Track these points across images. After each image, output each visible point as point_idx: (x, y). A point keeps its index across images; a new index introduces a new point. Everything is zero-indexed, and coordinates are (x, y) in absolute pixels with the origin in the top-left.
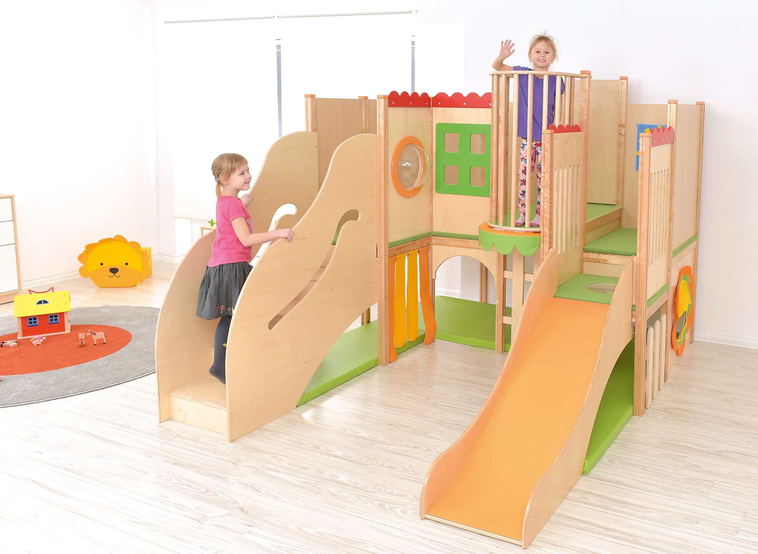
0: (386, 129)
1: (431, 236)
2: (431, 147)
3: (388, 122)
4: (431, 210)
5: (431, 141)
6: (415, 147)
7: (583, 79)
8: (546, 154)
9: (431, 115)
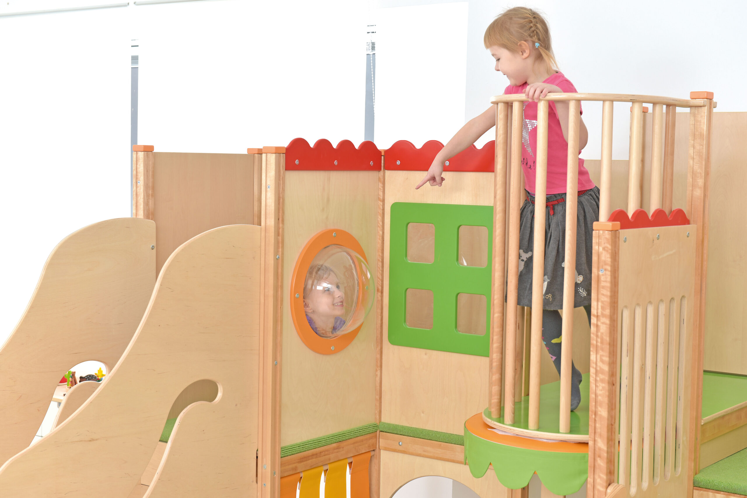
0: (281, 214)
1: (378, 432)
2: (380, 251)
3: (284, 200)
4: (378, 379)
5: (381, 238)
6: (345, 254)
7: (696, 110)
8: (603, 275)
9: (381, 185)
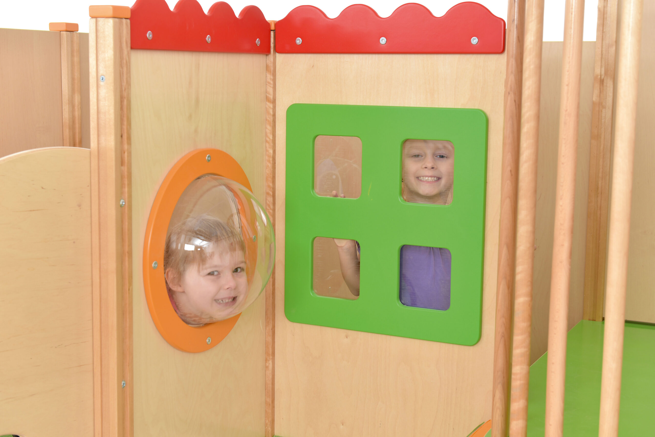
0: (125, 127)
2: (270, 179)
3: (129, 102)
4: (269, 372)
5: (271, 159)
6: (224, 188)
9: (270, 77)
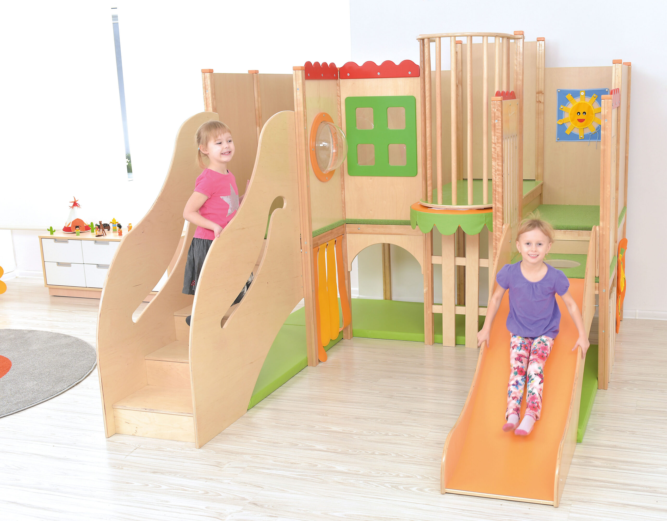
0: (305, 104)
1: (345, 224)
2: (340, 125)
3: (305, 96)
4: (343, 195)
5: (340, 117)
6: (328, 125)
7: (516, 40)
8: (497, 123)
9: (338, 88)
